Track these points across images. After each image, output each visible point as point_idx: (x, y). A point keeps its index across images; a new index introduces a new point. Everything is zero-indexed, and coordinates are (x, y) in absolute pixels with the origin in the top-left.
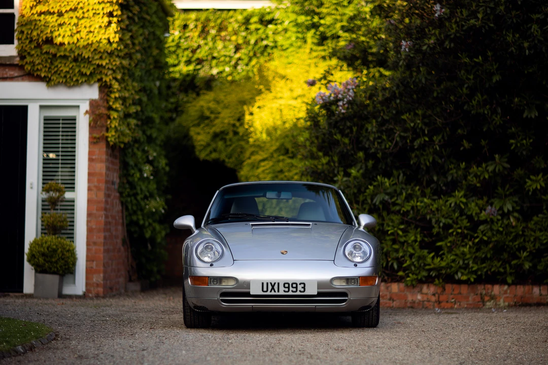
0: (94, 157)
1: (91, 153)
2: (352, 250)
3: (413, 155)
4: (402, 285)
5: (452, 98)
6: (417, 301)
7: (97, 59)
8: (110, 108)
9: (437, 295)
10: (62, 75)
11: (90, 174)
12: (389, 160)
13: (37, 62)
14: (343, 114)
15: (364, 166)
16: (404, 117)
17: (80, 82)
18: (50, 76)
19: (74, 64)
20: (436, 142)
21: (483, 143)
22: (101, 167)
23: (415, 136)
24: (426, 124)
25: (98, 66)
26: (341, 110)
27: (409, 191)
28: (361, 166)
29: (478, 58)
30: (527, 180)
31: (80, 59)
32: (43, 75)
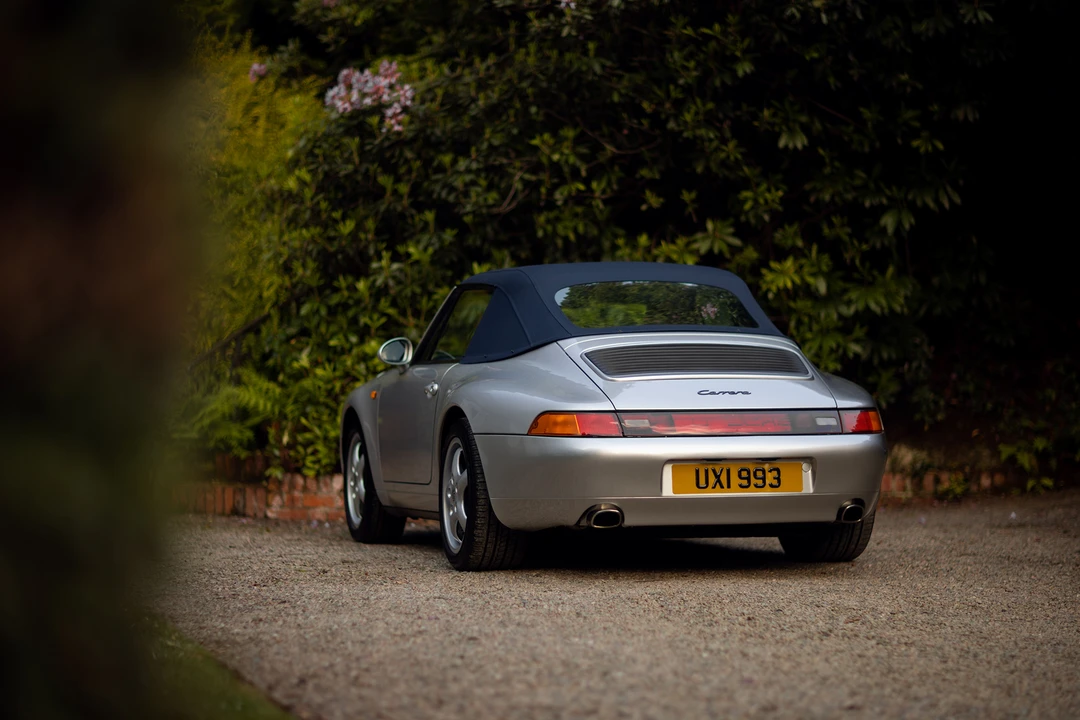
3: (542, 219)
5: (645, 105)
12: (489, 229)
14: (399, 133)
15: (435, 240)
16: (536, 142)
20: (597, 194)
21: (687, 196)
23: (555, 180)
24: (581, 157)
26: (392, 126)
28: (430, 239)
29: (710, 27)
30: (764, 271)
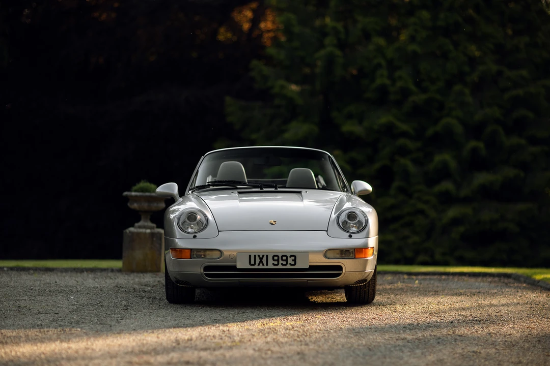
2: (347, 219)
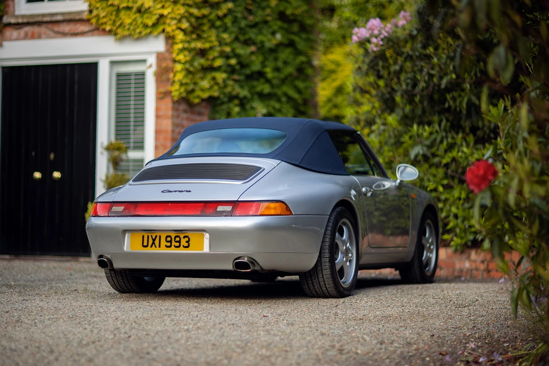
0: (161, 113)
1: (158, 109)
3: (448, 97)
4: (450, 250)
6: (465, 270)
7: (158, 9)
8: (175, 61)
9: (486, 263)
10: (127, 27)
11: (158, 132)
12: (425, 103)
13: (102, 14)
14: (375, 52)
15: (401, 111)
17: (144, 33)
18: (114, 28)
19: (138, 15)
22: (167, 124)
23: (441, 74)
25: (162, 16)
26: (374, 48)
27: (450, 140)
28: (399, 112)
31: (143, 10)
32: (108, 28)
